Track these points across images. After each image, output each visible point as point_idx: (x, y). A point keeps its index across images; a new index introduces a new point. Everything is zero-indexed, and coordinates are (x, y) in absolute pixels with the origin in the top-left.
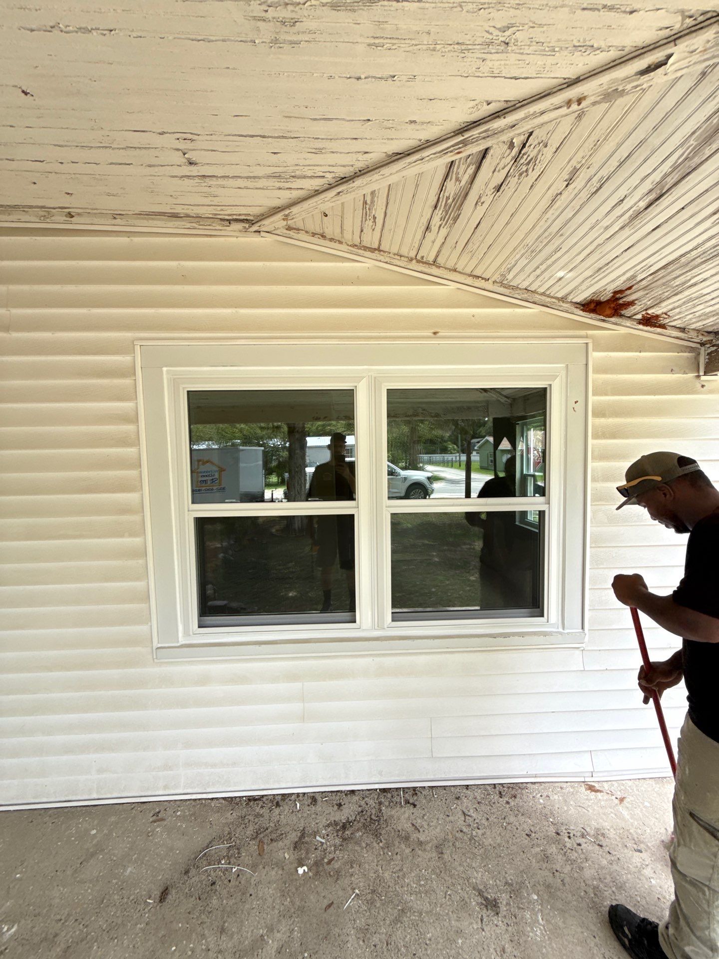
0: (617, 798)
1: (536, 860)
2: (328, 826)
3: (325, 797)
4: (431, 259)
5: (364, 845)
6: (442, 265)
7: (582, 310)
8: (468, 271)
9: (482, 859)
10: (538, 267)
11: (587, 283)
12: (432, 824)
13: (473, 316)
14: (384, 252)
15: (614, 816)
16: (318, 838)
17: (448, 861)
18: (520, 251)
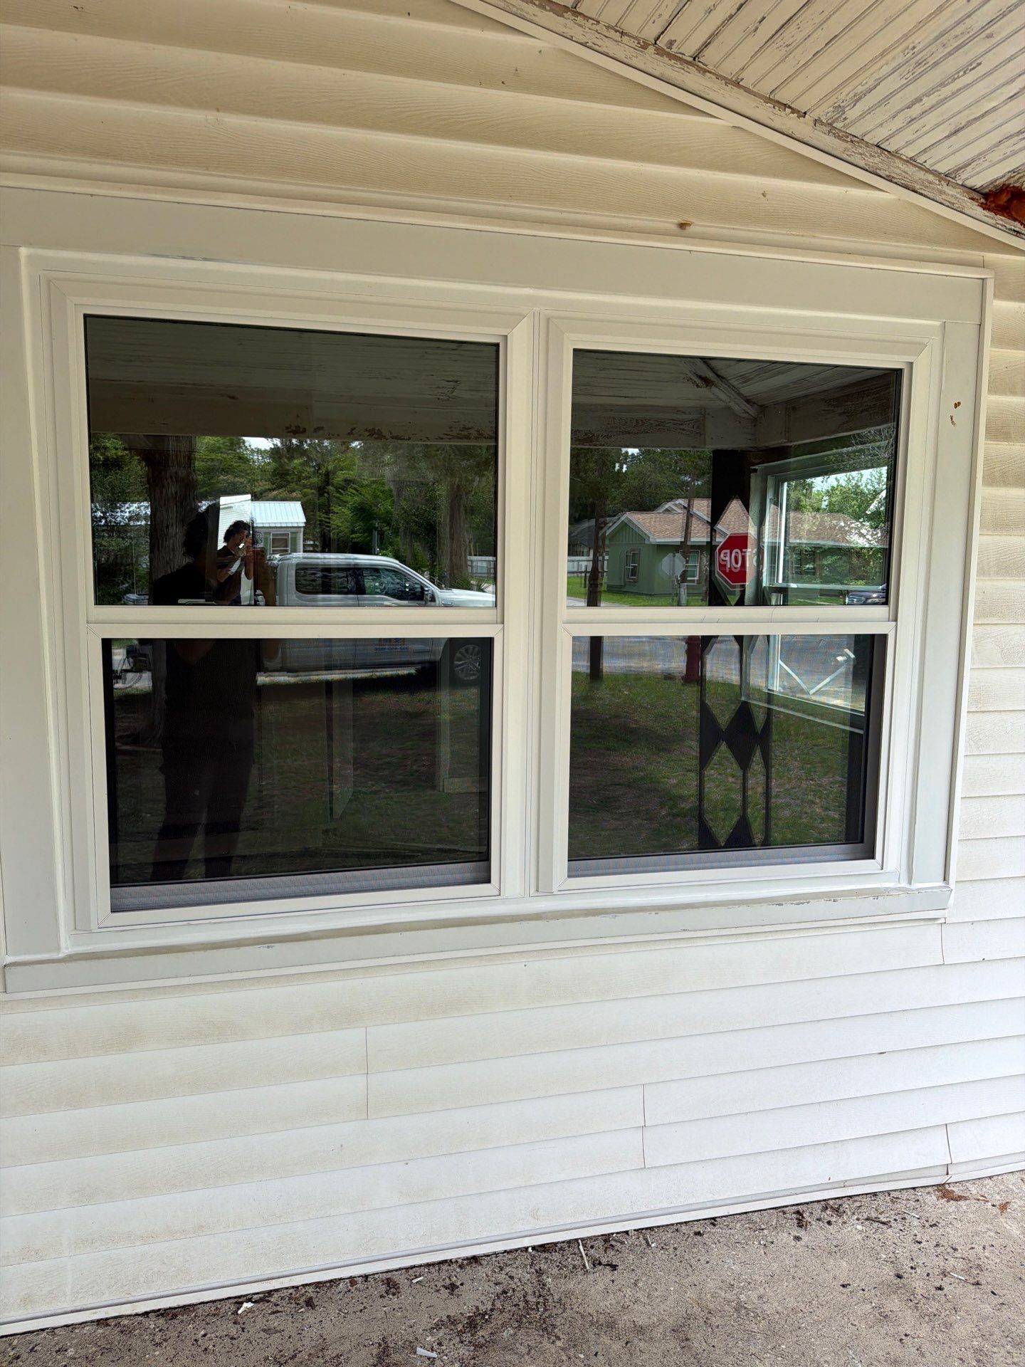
0: (993, 1206)
1: (867, 1323)
2: (438, 1326)
3: (416, 1277)
4: (689, 49)
5: (523, 1350)
6: (710, 68)
7: (981, 205)
8: (765, 88)
9: (767, 1337)
10: (919, 100)
11: (1006, 148)
12: (656, 1294)
13: (764, 195)
14: (587, 18)
15: (992, 1234)
16: (420, 1351)
17: (701, 1350)
18: (894, 58)
